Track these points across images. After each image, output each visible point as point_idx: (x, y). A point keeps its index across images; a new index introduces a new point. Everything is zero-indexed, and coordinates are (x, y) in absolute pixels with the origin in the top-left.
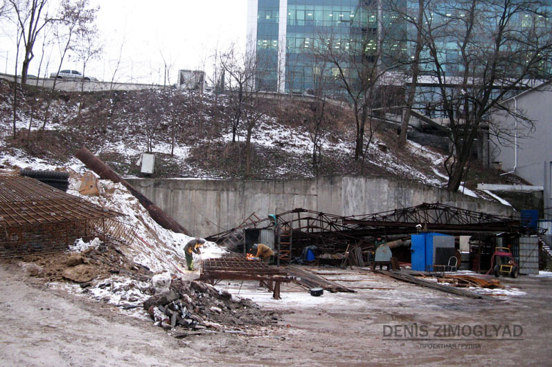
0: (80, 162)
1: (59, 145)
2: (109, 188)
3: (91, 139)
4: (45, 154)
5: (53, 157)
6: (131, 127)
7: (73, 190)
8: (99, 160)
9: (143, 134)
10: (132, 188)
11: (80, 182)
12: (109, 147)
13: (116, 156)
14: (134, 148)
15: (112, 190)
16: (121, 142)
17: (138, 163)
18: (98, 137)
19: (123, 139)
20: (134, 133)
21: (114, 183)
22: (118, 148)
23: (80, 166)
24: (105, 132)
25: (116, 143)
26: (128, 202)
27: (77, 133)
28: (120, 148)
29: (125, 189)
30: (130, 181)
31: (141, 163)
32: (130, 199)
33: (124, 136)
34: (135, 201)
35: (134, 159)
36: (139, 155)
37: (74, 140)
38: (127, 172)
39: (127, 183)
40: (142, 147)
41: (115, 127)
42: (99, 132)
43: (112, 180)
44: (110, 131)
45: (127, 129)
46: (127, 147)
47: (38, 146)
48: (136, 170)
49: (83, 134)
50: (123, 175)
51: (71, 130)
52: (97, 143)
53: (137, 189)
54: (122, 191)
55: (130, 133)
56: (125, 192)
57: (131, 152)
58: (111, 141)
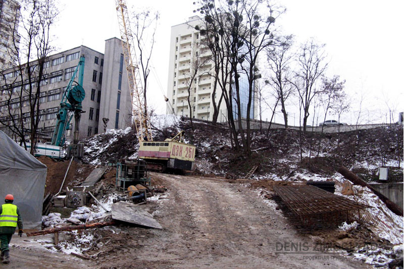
0: (340, 175)
1: (328, 166)
2: (360, 190)
3: (346, 161)
4: (319, 171)
5: (324, 173)
6: (370, 151)
7: (338, 192)
8: (352, 173)
9: (379, 155)
10: (374, 190)
11: (342, 187)
12: (358, 165)
13: (363, 170)
14: (374, 164)
15: (362, 192)
16: (365, 161)
17: (377, 174)
18: (350, 159)
19: (366, 160)
20: (373, 155)
21: (363, 187)
22: (363, 165)
23: (340, 177)
24: (355, 156)
25: (362, 162)
26: (372, 198)
27: (338, 157)
28: (365, 165)
29: (370, 190)
30: (373, 185)
31: (379, 174)
32: (373, 197)
33: (367, 157)
34: (376, 198)
35: (374, 171)
36: (377, 169)
37: (336, 162)
38: (370, 180)
39: (371, 187)
40: (379, 163)
41: (361, 152)
42: (351, 156)
43: (361, 185)
44: (358, 155)
45: (368, 153)
46: (369, 164)
47: (315, 166)
48: (376, 178)
49: (342, 158)
50: (367, 182)
51: (334, 156)
52: (350, 163)
53: (378, 190)
54: (368, 192)
55: (370, 155)
56: (370, 192)
57: (372, 167)
58: (359, 161)
